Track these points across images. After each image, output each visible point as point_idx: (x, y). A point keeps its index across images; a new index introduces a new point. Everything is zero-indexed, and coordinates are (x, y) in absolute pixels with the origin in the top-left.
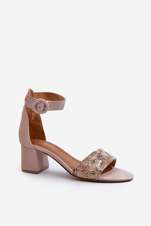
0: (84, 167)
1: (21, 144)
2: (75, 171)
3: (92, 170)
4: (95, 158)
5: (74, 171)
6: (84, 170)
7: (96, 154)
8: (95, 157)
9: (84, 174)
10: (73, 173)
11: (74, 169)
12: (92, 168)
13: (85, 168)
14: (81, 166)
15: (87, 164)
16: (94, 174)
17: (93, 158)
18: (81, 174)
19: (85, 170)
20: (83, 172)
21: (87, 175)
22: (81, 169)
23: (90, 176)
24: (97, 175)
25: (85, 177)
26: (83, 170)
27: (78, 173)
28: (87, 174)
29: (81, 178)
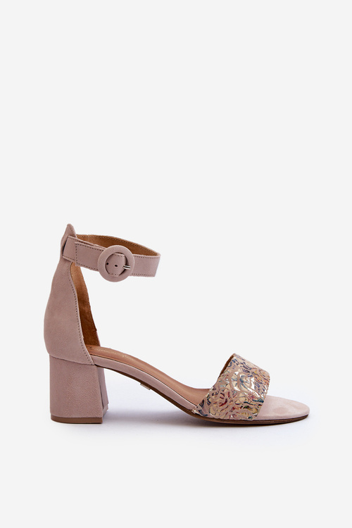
0: (224, 395)
1: (48, 355)
2: (205, 404)
3: (243, 400)
4: (240, 373)
5: (202, 405)
6: (226, 402)
7: (239, 366)
8: (239, 370)
9: (228, 410)
10: (199, 411)
11: (203, 401)
12: (241, 395)
13: (226, 396)
14: (217, 394)
15: (228, 387)
16: (248, 407)
17: (237, 373)
18: (219, 411)
19: (229, 400)
20: (225, 406)
21: (234, 411)
22: (218, 400)
23: (240, 414)
24: (254, 410)
25: (230, 416)
26: (224, 401)
27: (211, 410)
28: (234, 408)
29: (219, 419)
